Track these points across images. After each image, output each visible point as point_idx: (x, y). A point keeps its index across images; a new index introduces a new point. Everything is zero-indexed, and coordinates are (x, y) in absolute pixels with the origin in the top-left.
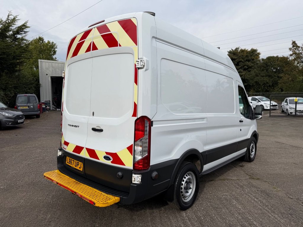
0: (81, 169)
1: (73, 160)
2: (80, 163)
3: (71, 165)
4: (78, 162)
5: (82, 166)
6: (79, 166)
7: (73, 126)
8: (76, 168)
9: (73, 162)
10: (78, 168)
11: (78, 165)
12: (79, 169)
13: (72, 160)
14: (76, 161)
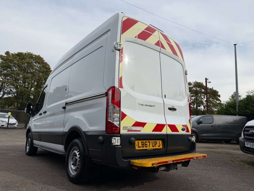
0: (161, 147)
1: (147, 141)
2: (158, 141)
3: (148, 148)
4: (154, 141)
5: (161, 143)
6: (158, 144)
7: (146, 105)
8: (154, 148)
9: (148, 144)
10: (157, 147)
11: (156, 144)
12: (159, 148)
13: (145, 142)
14: (153, 141)
